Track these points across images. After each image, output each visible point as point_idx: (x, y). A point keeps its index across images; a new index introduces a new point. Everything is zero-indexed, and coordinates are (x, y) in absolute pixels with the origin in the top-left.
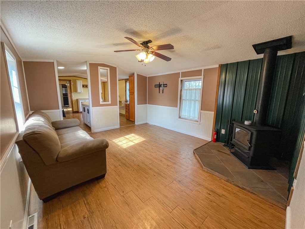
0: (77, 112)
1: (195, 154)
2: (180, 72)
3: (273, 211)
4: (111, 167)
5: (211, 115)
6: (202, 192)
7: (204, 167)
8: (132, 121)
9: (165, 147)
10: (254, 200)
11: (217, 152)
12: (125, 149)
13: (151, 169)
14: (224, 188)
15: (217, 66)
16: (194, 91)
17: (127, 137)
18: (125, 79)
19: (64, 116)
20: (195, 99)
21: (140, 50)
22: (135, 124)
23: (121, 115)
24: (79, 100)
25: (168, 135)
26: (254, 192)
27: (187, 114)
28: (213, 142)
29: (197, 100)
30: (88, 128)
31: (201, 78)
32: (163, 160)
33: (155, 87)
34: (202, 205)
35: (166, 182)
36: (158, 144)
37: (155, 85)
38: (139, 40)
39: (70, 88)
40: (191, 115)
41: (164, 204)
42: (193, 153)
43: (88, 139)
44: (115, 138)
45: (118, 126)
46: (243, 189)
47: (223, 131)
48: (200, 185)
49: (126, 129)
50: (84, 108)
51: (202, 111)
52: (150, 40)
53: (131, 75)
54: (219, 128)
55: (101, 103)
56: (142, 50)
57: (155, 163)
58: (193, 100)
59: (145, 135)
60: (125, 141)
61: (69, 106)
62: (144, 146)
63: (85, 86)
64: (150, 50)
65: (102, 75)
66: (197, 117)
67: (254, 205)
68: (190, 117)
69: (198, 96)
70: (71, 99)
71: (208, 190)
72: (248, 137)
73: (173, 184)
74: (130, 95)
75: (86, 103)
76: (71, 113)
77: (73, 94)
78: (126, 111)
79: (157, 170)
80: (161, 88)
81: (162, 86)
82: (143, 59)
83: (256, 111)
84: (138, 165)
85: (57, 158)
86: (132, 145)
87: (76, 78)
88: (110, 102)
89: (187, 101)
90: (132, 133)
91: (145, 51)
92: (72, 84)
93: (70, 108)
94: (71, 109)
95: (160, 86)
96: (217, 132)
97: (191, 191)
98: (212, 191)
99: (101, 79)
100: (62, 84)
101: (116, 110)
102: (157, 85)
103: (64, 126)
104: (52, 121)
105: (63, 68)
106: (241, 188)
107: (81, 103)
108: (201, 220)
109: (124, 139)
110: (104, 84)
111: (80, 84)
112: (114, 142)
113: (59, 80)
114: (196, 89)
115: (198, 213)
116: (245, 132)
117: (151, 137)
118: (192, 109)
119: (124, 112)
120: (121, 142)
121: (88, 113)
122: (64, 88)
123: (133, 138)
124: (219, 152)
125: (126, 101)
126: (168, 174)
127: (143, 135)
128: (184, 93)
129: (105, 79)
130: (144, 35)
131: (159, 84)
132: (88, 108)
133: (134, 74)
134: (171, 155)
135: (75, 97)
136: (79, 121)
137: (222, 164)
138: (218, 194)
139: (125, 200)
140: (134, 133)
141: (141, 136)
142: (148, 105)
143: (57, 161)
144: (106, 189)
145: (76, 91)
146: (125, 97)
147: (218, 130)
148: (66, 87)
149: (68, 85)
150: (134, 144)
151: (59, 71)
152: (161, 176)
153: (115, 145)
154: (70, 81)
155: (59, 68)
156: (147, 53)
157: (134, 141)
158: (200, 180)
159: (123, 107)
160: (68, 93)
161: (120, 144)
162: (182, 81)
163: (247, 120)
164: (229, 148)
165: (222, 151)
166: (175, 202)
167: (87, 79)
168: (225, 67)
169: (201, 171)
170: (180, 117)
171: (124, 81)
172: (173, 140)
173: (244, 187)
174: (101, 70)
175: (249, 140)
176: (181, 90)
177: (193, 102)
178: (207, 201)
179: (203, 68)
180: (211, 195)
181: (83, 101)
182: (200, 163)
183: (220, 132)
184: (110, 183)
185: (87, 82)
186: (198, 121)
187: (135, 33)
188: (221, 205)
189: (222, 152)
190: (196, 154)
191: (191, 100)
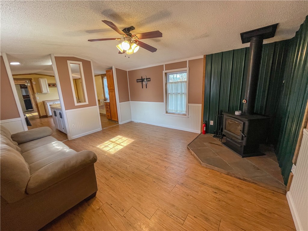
0: (46, 116)
1: (189, 149)
2: (164, 64)
3: (276, 198)
4: (101, 180)
5: (199, 107)
6: (208, 192)
7: (203, 163)
8: (115, 121)
9: (157, 146)
10: (257, 190)
11: (210, 144)
12: (114, 155)
13: (148, 175)
14: (226, 182)
15: (202, 57)
16: (180, 84)
17: (113, 140)
18: (101, 75)
19: (28, 124)
20: (182, 92)
21: (121, 39)
22: (119, 124)
23: (101, 115)
24: (46, 102)
25: (157, 132)
26: (255, 182)
27: (174, 108)
28: (203, 135)
29: (183, 93)
30: (62, 135)
31: (186, 70)
32: (159, 161)
33: (137, 82)
34: (212, 207)
35: (169, 187)
36: (149, 144)
37: (137, 80)
38: (120, 26)
39: (31, 89)
40: (179, 109)
41: (173, 215)
42: (186, 149)
43: (67, 151)
44: (99, 143)
45: (100, 129)
46: (244, 180)
47: (212, 123)
48: (204, 184)
49: (110, 130)
50: (55, 112)
51: (190, 105)
52: (132, 27)
53: (110, 69)
54: (207, 120)
55: (76, 104)
56: (124, 39)
57: (150, 166)
58: (179, 93)
59: (133, 135)
60: (111, 146)
61: (33, 110)
62: (135, 148)
63: (52, 85)
64: (133, 39)
65: (73, 71)
66: (184, 110)
67: (258, 195)
68: (177, 111)
69: (184, 89)
70: (35, 102)
71: (212, 188)
72: (240, 127)
73: (176, 188)
74: (109, 92)
75: (57, 105)
76: (38, 118)
77: (36, 95)
78: (107, 111)
79: (155, 175)
80: (144, 83)
81: (145, 80)
82: (125, 50)
83: (246, 101)
84: (133, 173)
85: (26, 189)
86: (121, 149)
87: (38, 76)
88: (87, 103)
89: (174, 95)
90: (117, 135)
91: (127, 40)
92: (34, 83)
93: (35, 112)
94: (36, 114)
95: (142, 80)
96: (206, 124)
97: (197, 193)
98: (217, 188)
99: (72, 76)
100: (20, 85)
101: (96, 110)
102: (139, 80)
103: (31, 138)
104: (12, 134)
105: (18, 63)
106: (241, 179)
107: (50, 105)
108: (216, 225)
109: (110, 143)
110: (75, 81)
111: (44, 83)
112: (99, 149)
113: (14, 79)
114: (181, 82)
115: (211, 218)
116: (237, 122)
117: (139, 137)
118: (179, 102)
119: (104, 112)
120: (107, 148)
121: (61, 117)
122: (23, 90)
123: (120, 141)
124: (212, 144)
125: (105, 100)
126: (168, 177)
127: (131, 135)
128: (169, 86)
129: (77, 76)
130: (125, 19)
131: (141, 78)
132: (59, 111)
133: (111, 68)
134: (166, 155)
135: (40, 99)
136: (49, 129)
137: (218, 156)
138: (223, 191)
139: (127, 221)
140: (120, 134)
141: (129, 137)
142: (131, 102)
143: (27, 194)
144: (101, 211)
145: (40, 91)
146: (103, 95)
147: (206, 121)
148: (27, 88)
149: (29, 85)
150: (123, 147)
151: (13, 68)
152: (161, 181)
153: (101, 152)
154: (30, 80)
155: (12, 64)
156: (130, 42)
157: (122, 144)
158: (202, 178)
159: (102, 106)
160: (30, 94)
161: (106, 149)
162: (166, 73)
163: (237, 110)
164: (220, 139)
165: (214, 142)
166: (184, 211)
167: (54, 76)
168: (210, 58)
169: (200, 168)
170: (167, 112)
171: (100, 77)
172: (163, 137)
173: (245, 178)
174: (71, 65)
175: (242, 130)
176: (166, 84)
177: (179, 96)
178: (215, 202)
179: (187, 60)
180: (217, 193)
181: (51, 103)
182: (197, 160)
183: (209, 123)
184: (104, 203)
185: (55, 80)
186: (185, 115)
187: (115, 16)
188: (230, 202)
189: (214, 144)
190: (191, 150)
191: (177, 94)
